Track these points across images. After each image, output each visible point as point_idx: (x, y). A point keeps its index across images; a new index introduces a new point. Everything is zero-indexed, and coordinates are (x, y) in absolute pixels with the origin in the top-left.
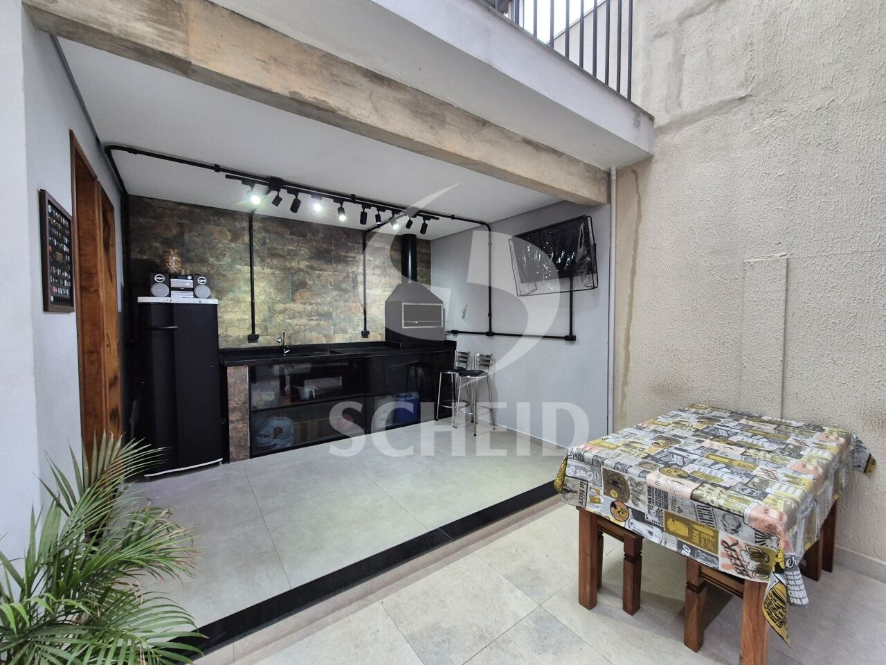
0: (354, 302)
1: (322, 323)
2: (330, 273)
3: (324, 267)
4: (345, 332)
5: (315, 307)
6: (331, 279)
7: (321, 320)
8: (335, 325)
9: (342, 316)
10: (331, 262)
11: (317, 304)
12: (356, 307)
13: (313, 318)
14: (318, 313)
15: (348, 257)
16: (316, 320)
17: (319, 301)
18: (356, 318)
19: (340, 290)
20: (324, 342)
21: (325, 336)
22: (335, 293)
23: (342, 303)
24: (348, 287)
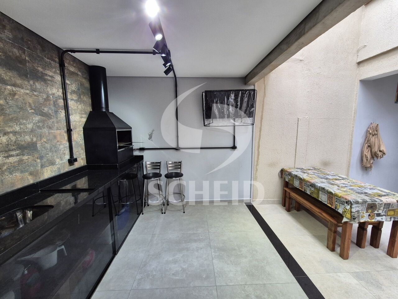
0: (57, 129)
1: (25, 158)
2: (28, 92)
3: (19, 82)
4: (52, 163)
5: (13, 138)
6: (30, 100)
7: (23, 155)
8: (41, 158)
9: (48, 146)
10: (26, 77)
11: (15, 133)
12: (60, 134)
13: (12, 153)
14: (18, 144)
15: (46, 75)
16: (17, 155)
17: (17, 128)
18: (62, 146)
19: (43, 114)
20: (31, 182)
21: (31, 174)
22: (37, 118)
23: (45, 130)
24: (50, 111)
